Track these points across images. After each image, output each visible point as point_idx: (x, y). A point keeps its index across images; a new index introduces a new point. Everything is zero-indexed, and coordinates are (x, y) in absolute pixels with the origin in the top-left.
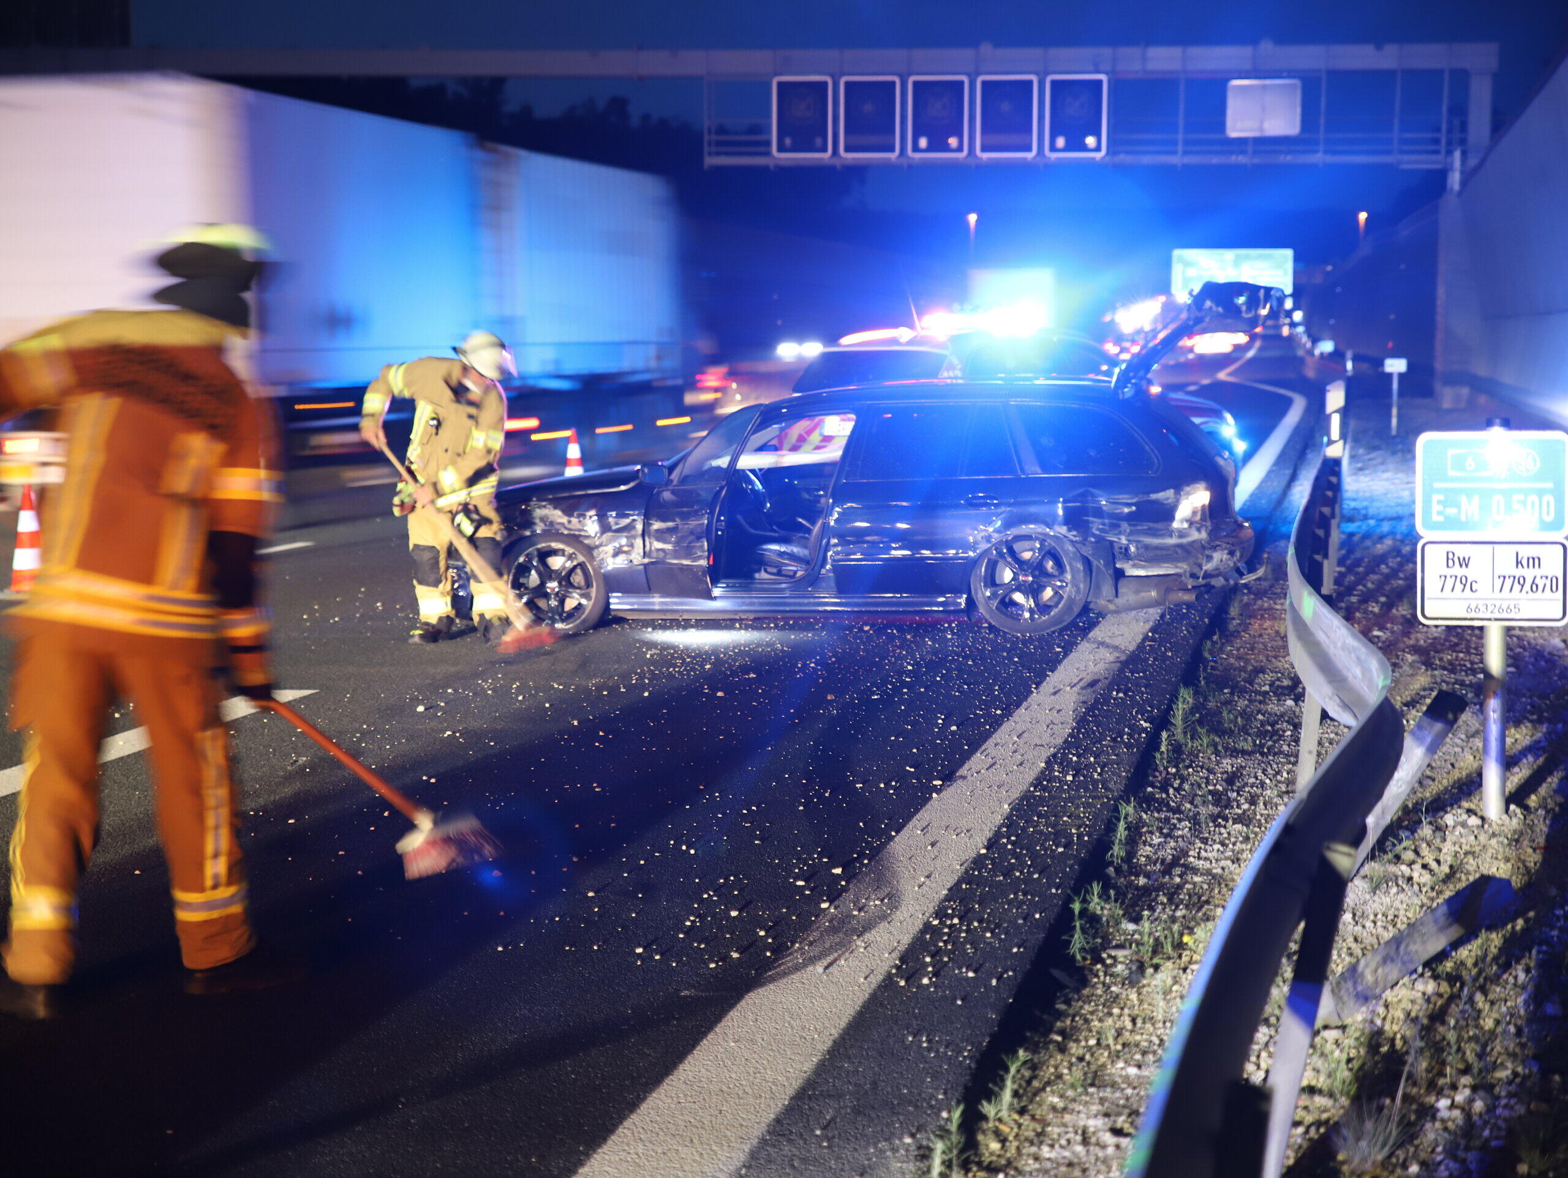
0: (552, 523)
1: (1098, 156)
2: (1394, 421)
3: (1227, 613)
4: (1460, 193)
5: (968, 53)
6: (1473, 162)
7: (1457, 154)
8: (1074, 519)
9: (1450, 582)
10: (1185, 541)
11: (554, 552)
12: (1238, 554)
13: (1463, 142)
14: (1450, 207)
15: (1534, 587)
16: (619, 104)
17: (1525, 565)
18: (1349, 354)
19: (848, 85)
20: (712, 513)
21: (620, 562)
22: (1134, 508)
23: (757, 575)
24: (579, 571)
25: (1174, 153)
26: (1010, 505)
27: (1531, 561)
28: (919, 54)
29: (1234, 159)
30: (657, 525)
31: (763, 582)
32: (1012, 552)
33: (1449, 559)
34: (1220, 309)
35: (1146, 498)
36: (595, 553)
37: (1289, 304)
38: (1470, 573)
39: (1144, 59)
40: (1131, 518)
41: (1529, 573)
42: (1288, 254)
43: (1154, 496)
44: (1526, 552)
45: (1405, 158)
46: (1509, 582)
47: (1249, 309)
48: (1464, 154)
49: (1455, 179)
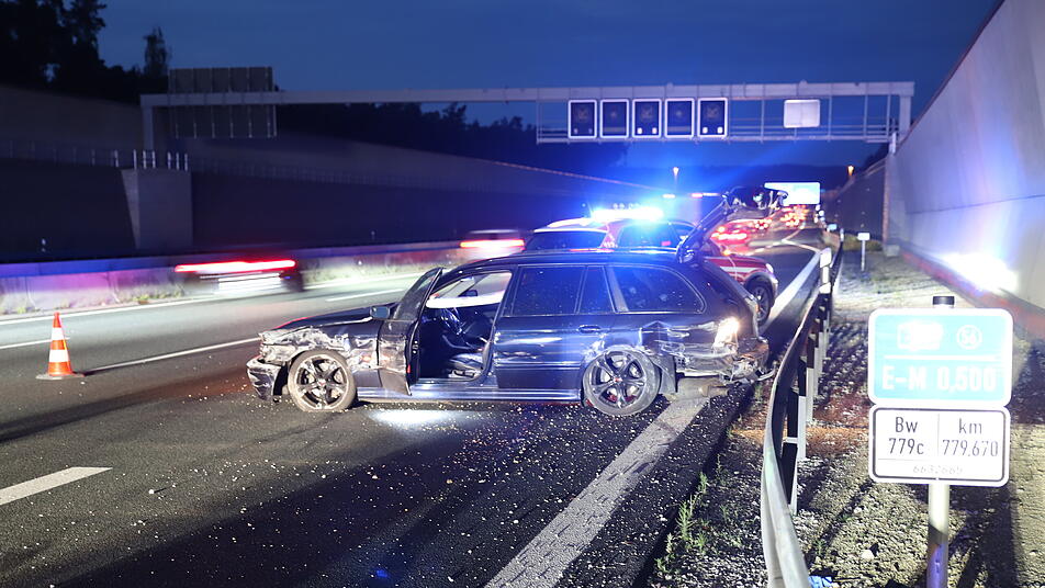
0: (321, 343)
1: (723, 137)
2: (863, 264)
3: (753, 395)
4: (895, 154)
5: (662, 88)
6: (901, 139)
7: (894, 135)
8: (649, 341)
9: (899, 445)
10: (720, 355)
11: (323, 361)
12: (756, 363)
13: (897, 129)
14: (891, 159)
15: (976, 450)
16: (517, 120)
17: (968, 431)
18: (842, 231)
19: (604, 103)
20: (408, 339)
21: (363, 368)
22: (688, 334)
23: (450, 376)
24: (339, 372)
25: (759, 135)
26: (608, 332)
27: (973, 426)
28: (638, 89)
29: (788, 138)
30: (384, 345)
31: (453, 379)
32: (610, 362)
33: (898, 424)
34: (744, 204)
35: (695, 328)
36: (348, 361)
37: (818, 208)
38: (917, 436)
39: (745, 91)
40: (685, 340)
41: (971, 438)
42: (818, 185)
43: (700, 327)
44: (968, 418)
45: (869, 137)
46: (952, 445)
47: (763, 204)
48: (897, 135)
49: (893, 147)
